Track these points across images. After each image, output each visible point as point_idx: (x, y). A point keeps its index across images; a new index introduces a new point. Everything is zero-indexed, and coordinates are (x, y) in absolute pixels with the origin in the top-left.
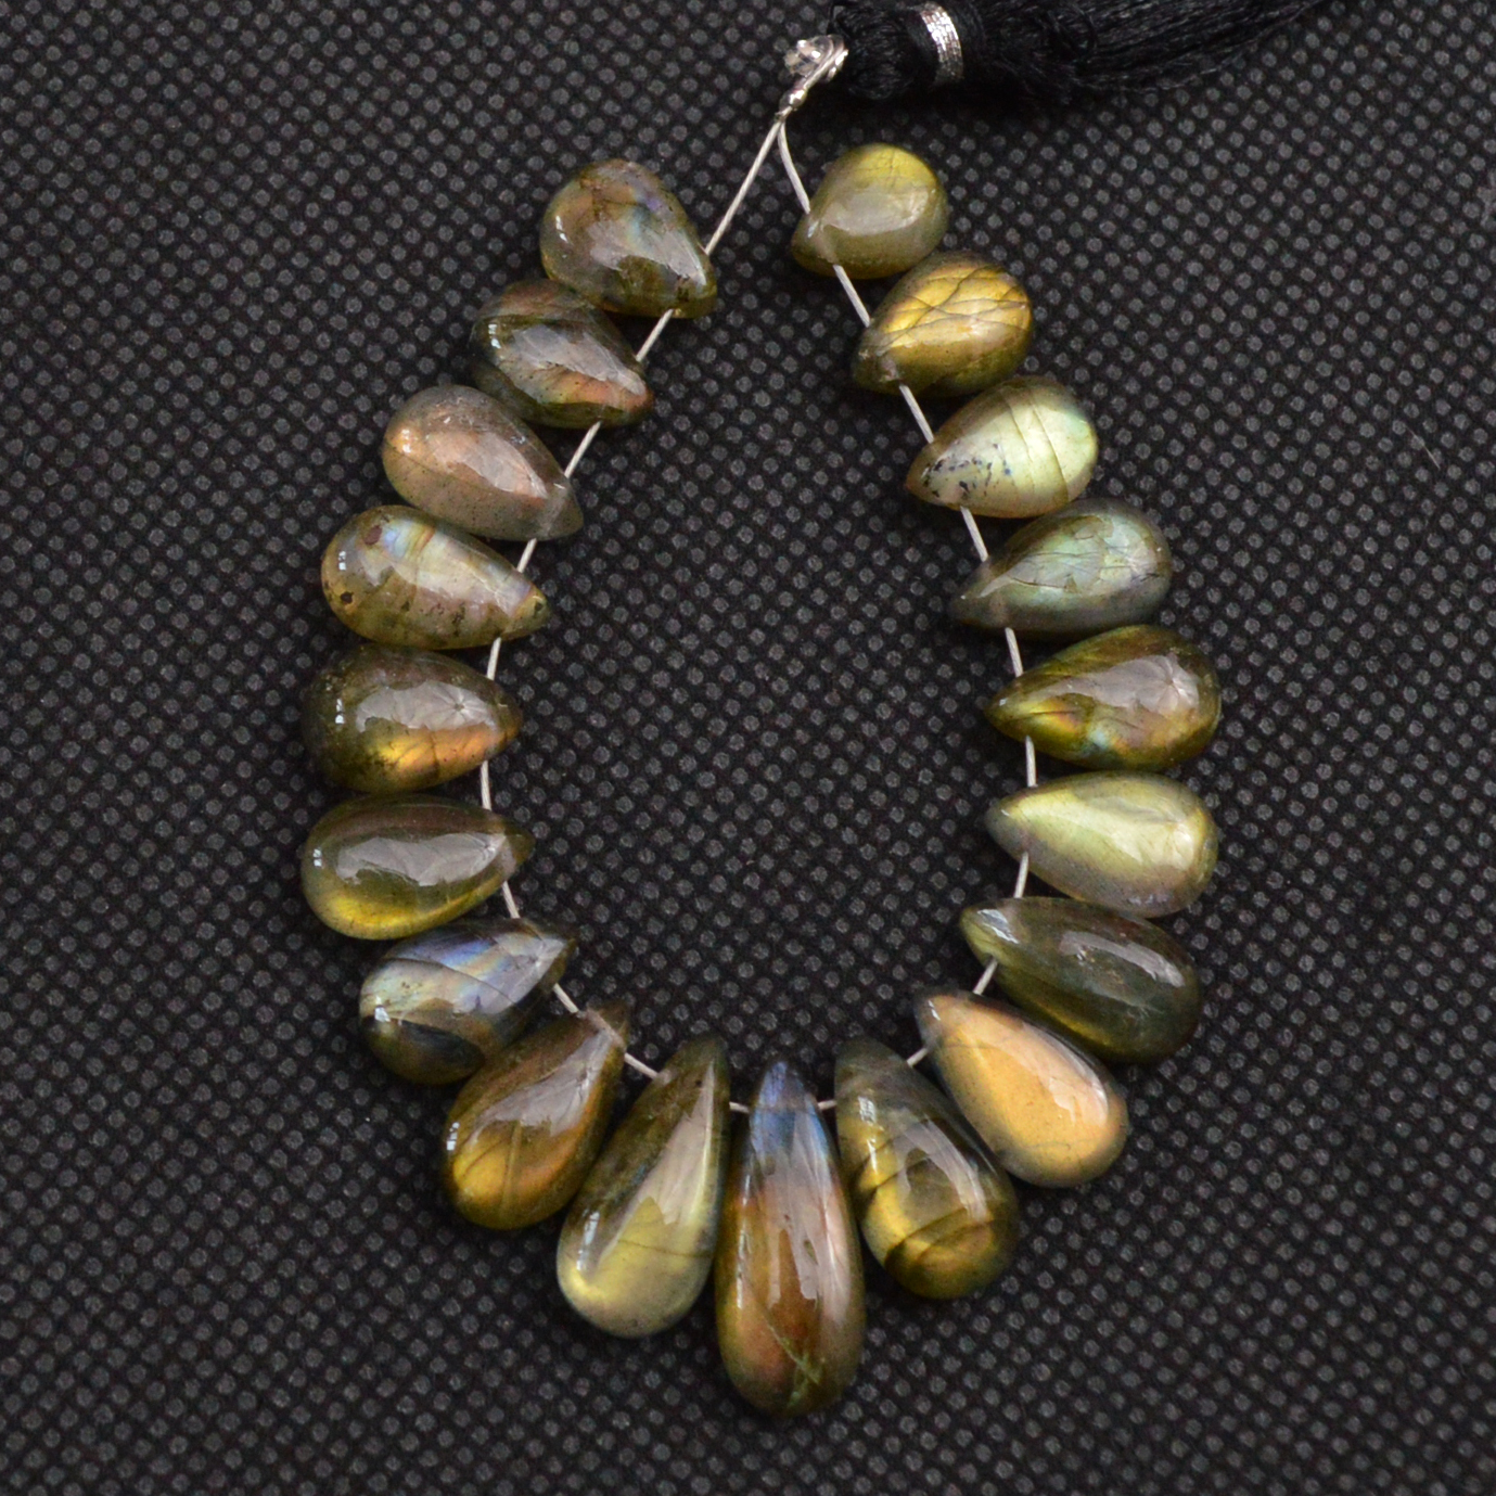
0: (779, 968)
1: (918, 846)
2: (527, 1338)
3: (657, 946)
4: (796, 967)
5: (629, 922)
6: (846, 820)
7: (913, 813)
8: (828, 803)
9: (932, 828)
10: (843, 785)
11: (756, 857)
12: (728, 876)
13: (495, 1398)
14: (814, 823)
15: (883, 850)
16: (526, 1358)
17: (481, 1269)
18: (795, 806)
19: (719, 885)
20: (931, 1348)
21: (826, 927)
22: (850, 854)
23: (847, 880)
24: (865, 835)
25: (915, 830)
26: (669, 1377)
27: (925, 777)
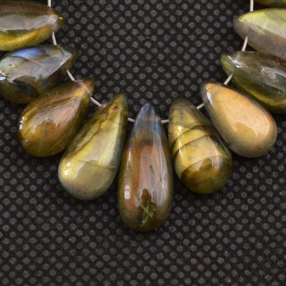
0: (155, 76)
1: (211, 37)
2: (47, 201)
3: (110, 65)
4: (161, 76)
5: (101, 56)
6: (185, 25)
7: (211, 25)
8: (179, 19)
9: (217, 31)
10: (185, 13)
11: (150, 36)
12: (139, 42)
13: (33, 221)
14: (173, 25)
15: (198, 37)
16: (46, 208)
17: (33, 175)
18: (166, 19)
19: (135, 44)
20: (198, 215)
21: (174, 63)
22: (186, 38)
23: (184, 47)
24: (192, 31)
25: (211, 31)
26: (99, 219)
27: (216, 12)
